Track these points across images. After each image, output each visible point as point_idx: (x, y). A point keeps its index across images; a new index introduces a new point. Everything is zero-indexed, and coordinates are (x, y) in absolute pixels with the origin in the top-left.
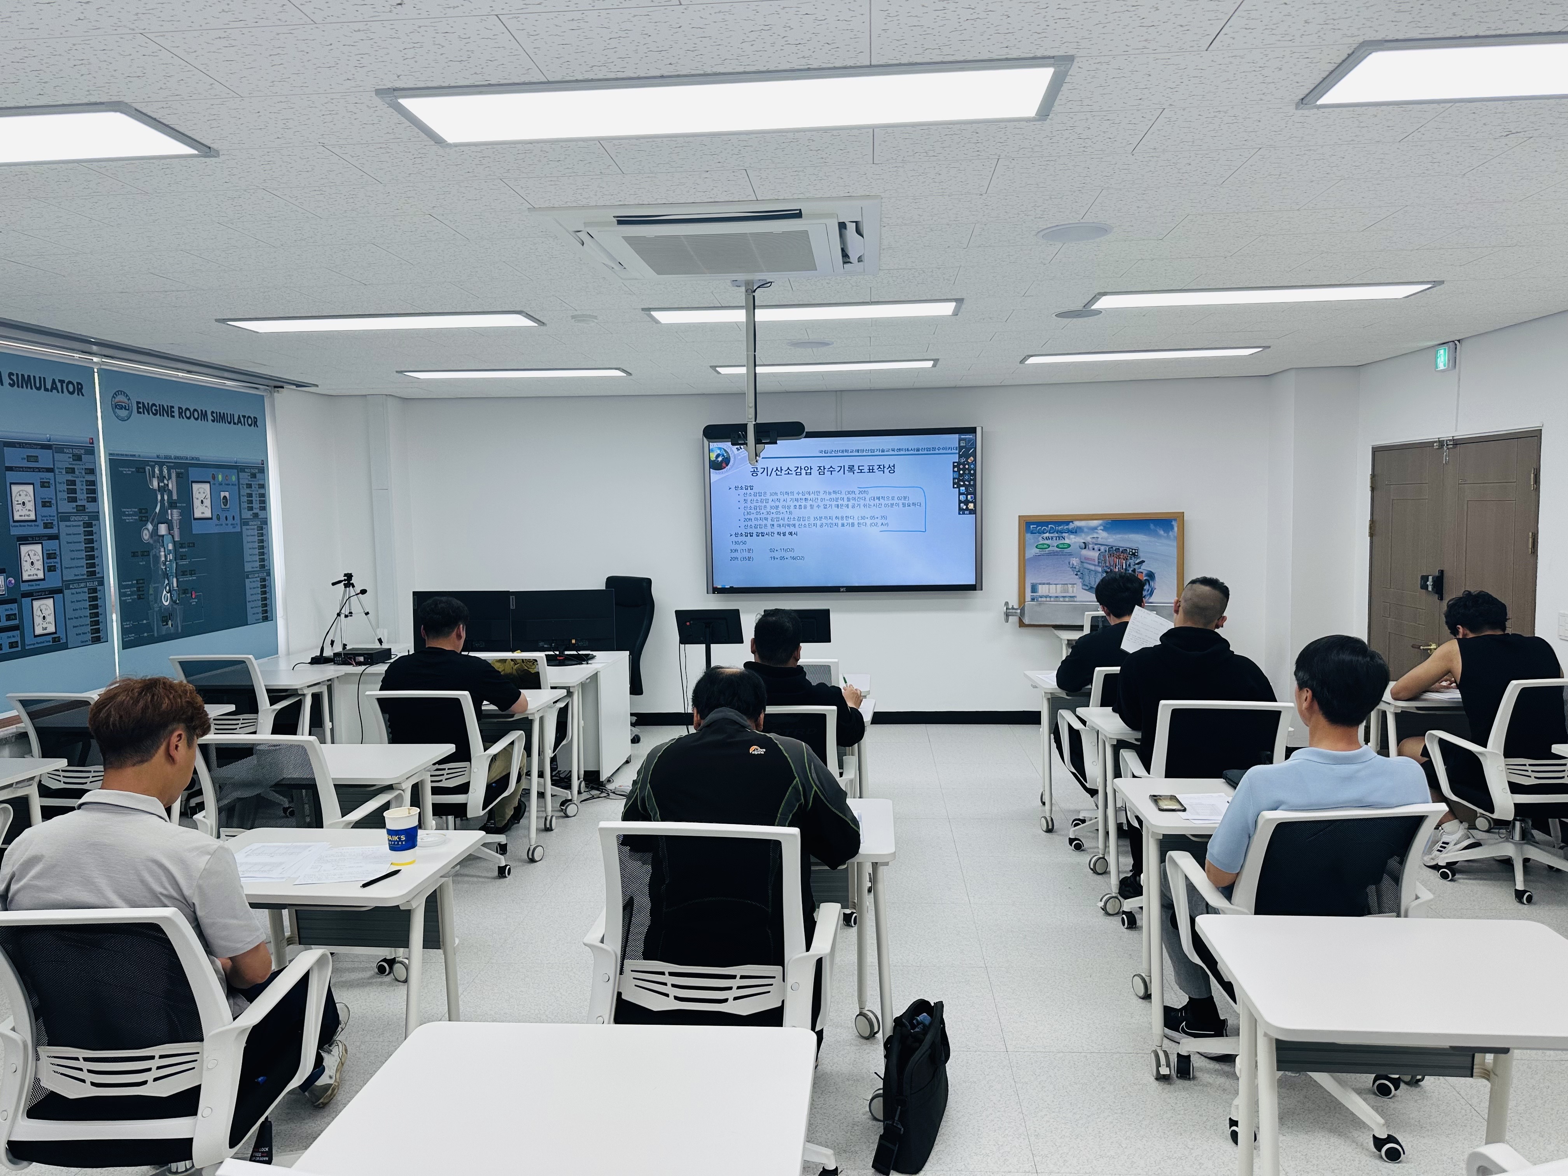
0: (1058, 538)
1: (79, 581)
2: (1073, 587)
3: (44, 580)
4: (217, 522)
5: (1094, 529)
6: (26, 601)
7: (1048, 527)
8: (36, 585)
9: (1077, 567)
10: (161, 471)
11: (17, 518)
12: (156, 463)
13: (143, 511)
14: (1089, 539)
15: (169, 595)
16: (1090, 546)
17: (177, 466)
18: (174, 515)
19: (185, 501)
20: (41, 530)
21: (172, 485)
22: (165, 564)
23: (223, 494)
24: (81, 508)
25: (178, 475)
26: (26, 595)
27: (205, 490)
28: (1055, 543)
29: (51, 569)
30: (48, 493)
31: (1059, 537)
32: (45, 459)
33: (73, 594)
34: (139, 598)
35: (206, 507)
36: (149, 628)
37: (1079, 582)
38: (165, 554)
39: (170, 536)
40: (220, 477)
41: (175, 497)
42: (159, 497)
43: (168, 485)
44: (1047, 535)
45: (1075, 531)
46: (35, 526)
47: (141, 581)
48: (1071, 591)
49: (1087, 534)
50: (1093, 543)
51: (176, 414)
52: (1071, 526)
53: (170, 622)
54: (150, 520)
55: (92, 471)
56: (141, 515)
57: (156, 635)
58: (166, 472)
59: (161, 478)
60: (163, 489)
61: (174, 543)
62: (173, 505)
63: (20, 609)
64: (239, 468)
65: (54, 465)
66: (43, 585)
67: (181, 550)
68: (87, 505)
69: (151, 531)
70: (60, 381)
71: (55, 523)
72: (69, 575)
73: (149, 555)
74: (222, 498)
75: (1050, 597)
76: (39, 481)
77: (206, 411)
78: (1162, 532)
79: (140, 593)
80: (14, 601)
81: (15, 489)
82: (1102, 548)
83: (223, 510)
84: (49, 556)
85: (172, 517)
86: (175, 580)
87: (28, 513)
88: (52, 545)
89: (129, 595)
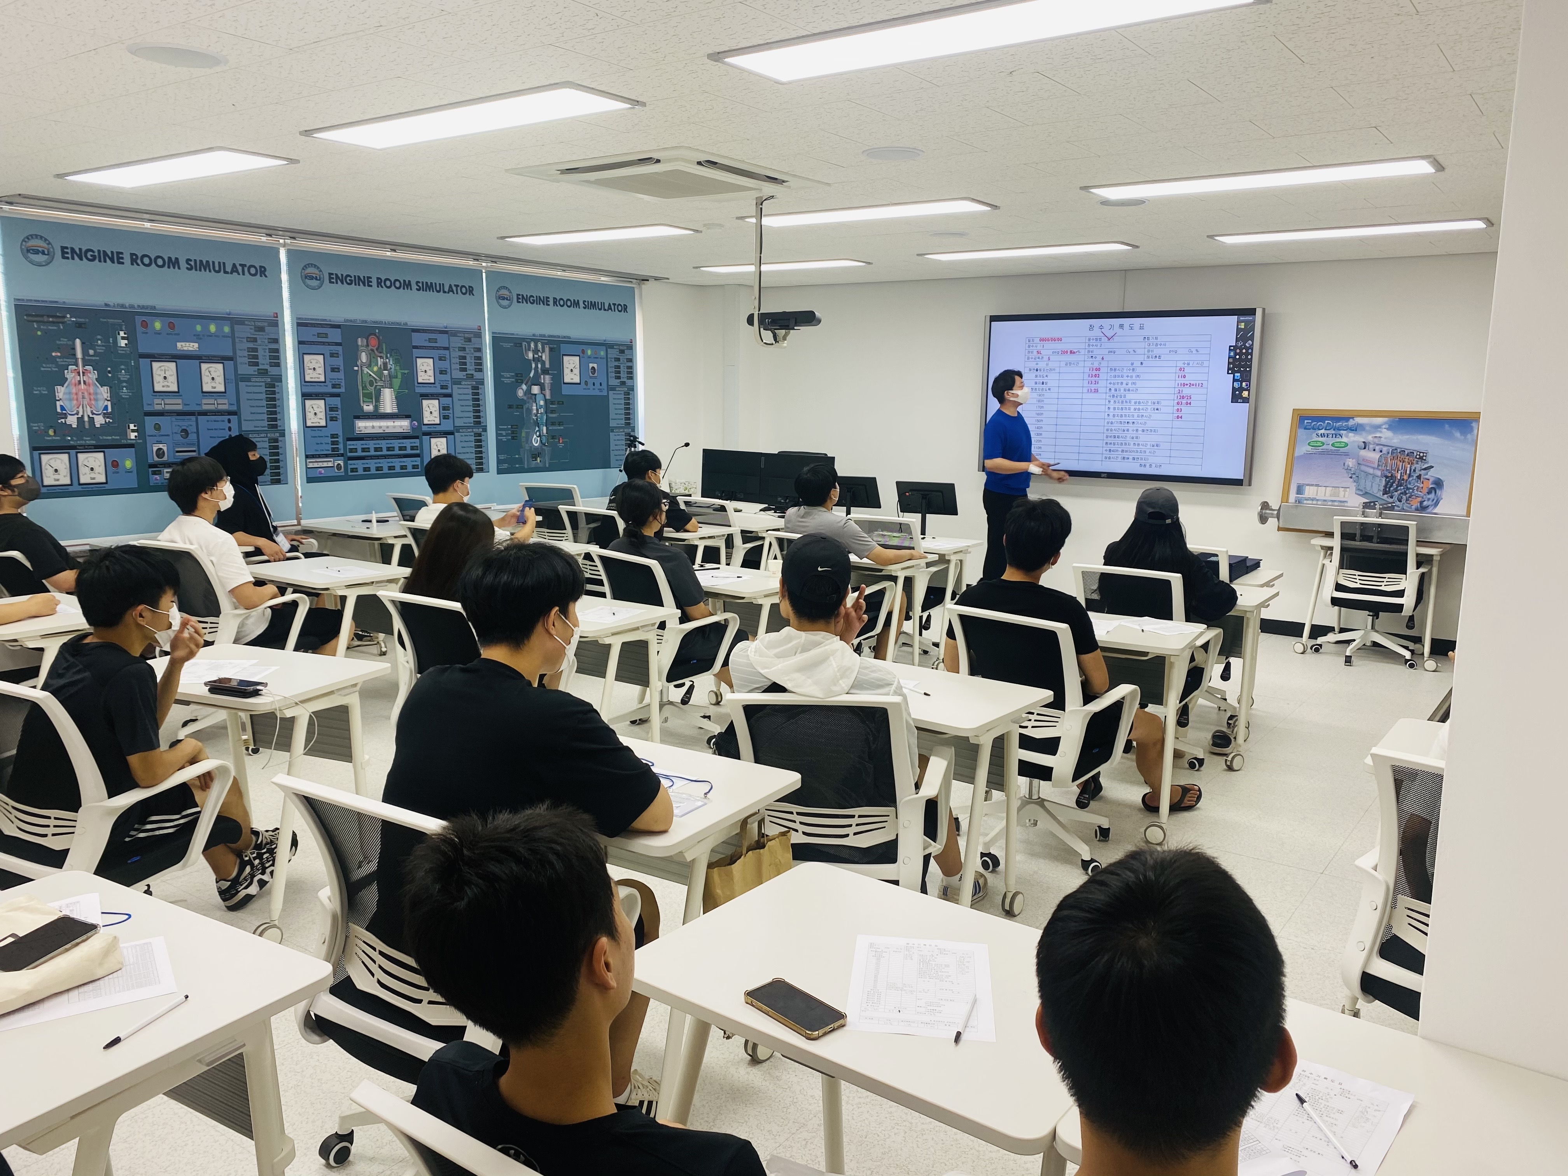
0: (1334, 436)
1: (469, 427)
2: (1345, 491)
3: (440, 424)
4: (585, 387)
5: (1377, 427)
6: (425, 438)
7: (1324, 423)
8: (434, 428)
9: (1353, 469)
10: (536, 346)
11: (420, 381)
12: (532, 340)
13: (519, 375)
14: (1370, 438)
15: (539, 439)
16: (1371, 446)
17: (549, 342)
18: (547, 380)
19: (556, 369)
20: (439, 390)
21: (545, 357)
22: (536, 416)
23: (591, 365)
24: (470, 376)
25: (551, 350)
26: (426, 434)
27: (574, 361)
28: (1331, 441)
29: (446, 417)
30: (444, 365)
31: (1336, 435)
32: (442, 341)
33: (462, 436)
34: (513, 438)
35: (575, 374)
36: (520, 461)
37: (1353, 486)
38: (537, 408)
39: (542, 395)
40: (589, 352)
41: (547, 366)
42: (533, 366)
43: (541, 357)
44: (1323, 431)
45: (1354, 429)
46: (434, 387)
47: (515, 427)
48: (1342, 495)
49: (1370, 432)
50: (1375, 443)
51: (551, 303)
52: (1351, 423)
53: (539, 459)
54: (525, 382)
55: (479, 350)
56: (517, 378)
57: (526, 467)
58: (540, 346)
59: (536, 351)
60: (537, 360)
61: (546, 400)
62: (545, 372)
63: (421, 443)
64: (608, 346)
65: (449, 345)
66: (439, 428)
67: (551, 406)
68: (475, 374)
69: (525, 390)
70: (455, 285)
71: (450, 385)
72: (459, 423)
73: (522, 408)
74: (590, 368)
75: (1318, 500)
76: (438, 356)
77: (578, 300)
78: (1458, 434)
79: (513, 435)
80: (417, 437)
81: (419, 361)
82: (1385, 449)
83: (591, 377)
84: (444, 408)
85: (544, 381)
86: (545, 428)
87: (429, 378)
88: (446, 401)
89: (504, 436)
